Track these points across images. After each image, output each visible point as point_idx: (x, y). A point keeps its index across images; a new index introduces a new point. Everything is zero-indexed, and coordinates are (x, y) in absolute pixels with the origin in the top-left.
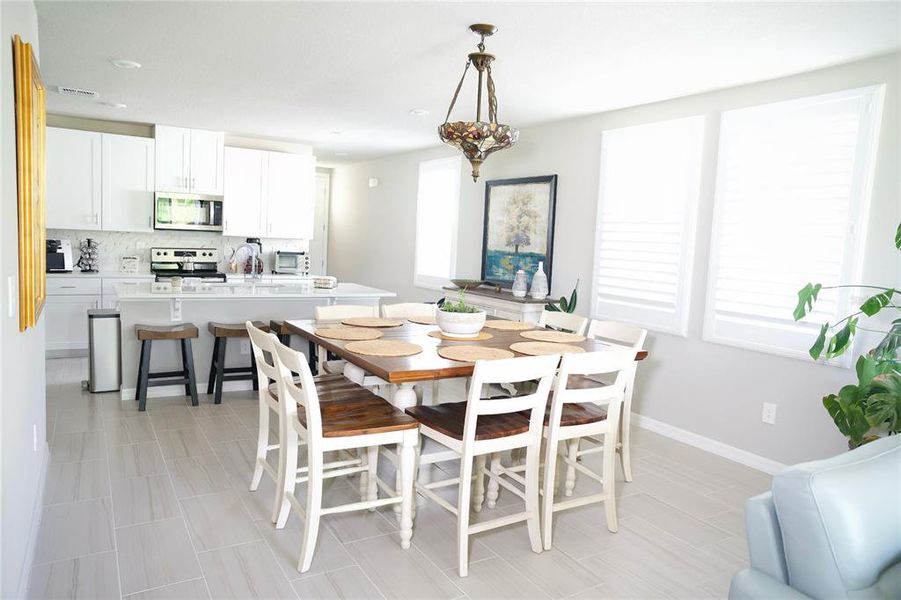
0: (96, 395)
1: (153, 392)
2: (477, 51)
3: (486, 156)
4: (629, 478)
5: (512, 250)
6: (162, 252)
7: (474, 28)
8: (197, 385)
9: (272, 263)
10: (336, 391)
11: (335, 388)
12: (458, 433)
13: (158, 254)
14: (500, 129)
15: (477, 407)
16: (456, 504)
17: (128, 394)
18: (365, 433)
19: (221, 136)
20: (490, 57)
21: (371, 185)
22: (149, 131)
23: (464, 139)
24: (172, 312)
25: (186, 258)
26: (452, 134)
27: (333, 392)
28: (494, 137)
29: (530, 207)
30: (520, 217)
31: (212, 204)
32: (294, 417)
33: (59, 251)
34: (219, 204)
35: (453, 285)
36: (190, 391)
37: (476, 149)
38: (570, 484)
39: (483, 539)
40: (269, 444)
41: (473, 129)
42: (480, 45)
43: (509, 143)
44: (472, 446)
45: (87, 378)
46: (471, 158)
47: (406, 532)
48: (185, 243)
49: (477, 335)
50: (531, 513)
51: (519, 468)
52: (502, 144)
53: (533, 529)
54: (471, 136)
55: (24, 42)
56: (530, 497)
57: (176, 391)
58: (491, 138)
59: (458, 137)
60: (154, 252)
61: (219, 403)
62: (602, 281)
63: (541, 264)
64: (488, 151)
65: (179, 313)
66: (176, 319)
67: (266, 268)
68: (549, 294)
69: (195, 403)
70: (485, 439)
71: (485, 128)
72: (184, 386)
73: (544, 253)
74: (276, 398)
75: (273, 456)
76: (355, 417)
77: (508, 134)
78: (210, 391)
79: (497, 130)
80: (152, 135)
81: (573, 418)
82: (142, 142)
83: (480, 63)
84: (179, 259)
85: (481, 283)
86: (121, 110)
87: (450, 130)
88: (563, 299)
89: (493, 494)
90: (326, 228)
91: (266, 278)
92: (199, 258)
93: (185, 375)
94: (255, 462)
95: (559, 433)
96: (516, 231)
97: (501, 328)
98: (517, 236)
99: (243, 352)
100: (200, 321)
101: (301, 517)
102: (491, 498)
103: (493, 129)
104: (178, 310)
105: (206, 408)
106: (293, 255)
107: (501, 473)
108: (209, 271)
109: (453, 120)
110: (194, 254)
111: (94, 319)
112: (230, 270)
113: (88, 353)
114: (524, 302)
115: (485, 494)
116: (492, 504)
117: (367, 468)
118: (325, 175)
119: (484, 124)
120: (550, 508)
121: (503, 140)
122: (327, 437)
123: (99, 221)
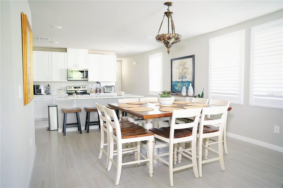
0: (51, 131)
1: (68, 130)
2: (167, 11)
3: (172, 45)
4: (227, 153)
5: (180, 80)
6: (70, 87)
7: (166, 4)
8: (82, 127)
9: (104, 90)
10: (126, 125)
11: (125, 124)
12: (168, 136)
13: (69, 88)
14: (176, 35)
15: (174, 127)
16: (168, 161)
17: (60, 130)
18: (136, 137)
19: (87, 51)
20: (171, 12)
21: (134, 64)
22: (65, 50)
23: (164, 39)
24: (73, 104)
25: (77, 89)
26: (160, 38)
27: (124, 125)
28: (174, 38)
29: (186, 66)
30: (183, 70)
31: (85, 72)
32: (112, 133)
33: (40, 88)
34: (87, 72)
35: (162, 93)
36: (80, 129)
37: (168, 43)
38: (206, 155)
39: (178, 174)
40: (104, 143)
41: (167, 36)
42: (168, 9)
43: (179, 40)
44: (172, 140)
45: (48, 126)
46: (167, 46)
47: (151, 171)
48: (77, 84)
49: (172, 105)
50: (194, 164)
51: (189, 149)
52: (177, 41)
53: (195, 170)
54: (167, 38)
55: (25, 14)
56: (194, 159)
57: (75, 129)
58: (173, 39)
59: (162, 39)
60: (68, 87)
61: (89, 133)
62: (212, 88)
63: (191, 84)
64: (173, 43)
65: (75, 105)
66: (75, 106)
67: (102, 91)
68: (194, 94)
69: (81, 133)
70: (177, 138)
71: (171, 35)
72: (77, 128)
73: (192, 81)
74: (106, 128)
75: (106, 148)
76: (132, 132)
77: (179, 37)
78: (86, 129)
79: (175, 36)
80: (66, 51)
81: (207, 131)
82: (63, 54)
83: (168, 15)
84: (75, 89)
85: (171, 92)
86: (57, 44)
87: (159, 37)
88: (199, 95)
89: (180, 158)
90: (120, 79)
91: (102, 94)
92: (81, 89)
93: (78, 124)
94: (100, 149)
95: (203, 136)
96: (182, 74)
97: (179, 103)
98: (182, 76)
99: (95, 117)
100: (82, 107)
101: (116, 166)
102: (180, 160)
103: (174, 35)
104: (75, 103)
105: (84, 134)
106: (110, 87)
107: (182, 151)
108: (85, 93)
109: (160, 34)
110: (80, 88)
111: (50, 107)
112: (91, 92)
113: (48, 119)
114: (186, 97)
115: (177, 159)
116: (180, 162)
117: (137, 150)
118: (119, 62)
119: (171, 34)
120: (201, 162)
121: (177, 39)
122: (123, 138)
123: (51, 79)
